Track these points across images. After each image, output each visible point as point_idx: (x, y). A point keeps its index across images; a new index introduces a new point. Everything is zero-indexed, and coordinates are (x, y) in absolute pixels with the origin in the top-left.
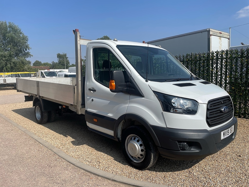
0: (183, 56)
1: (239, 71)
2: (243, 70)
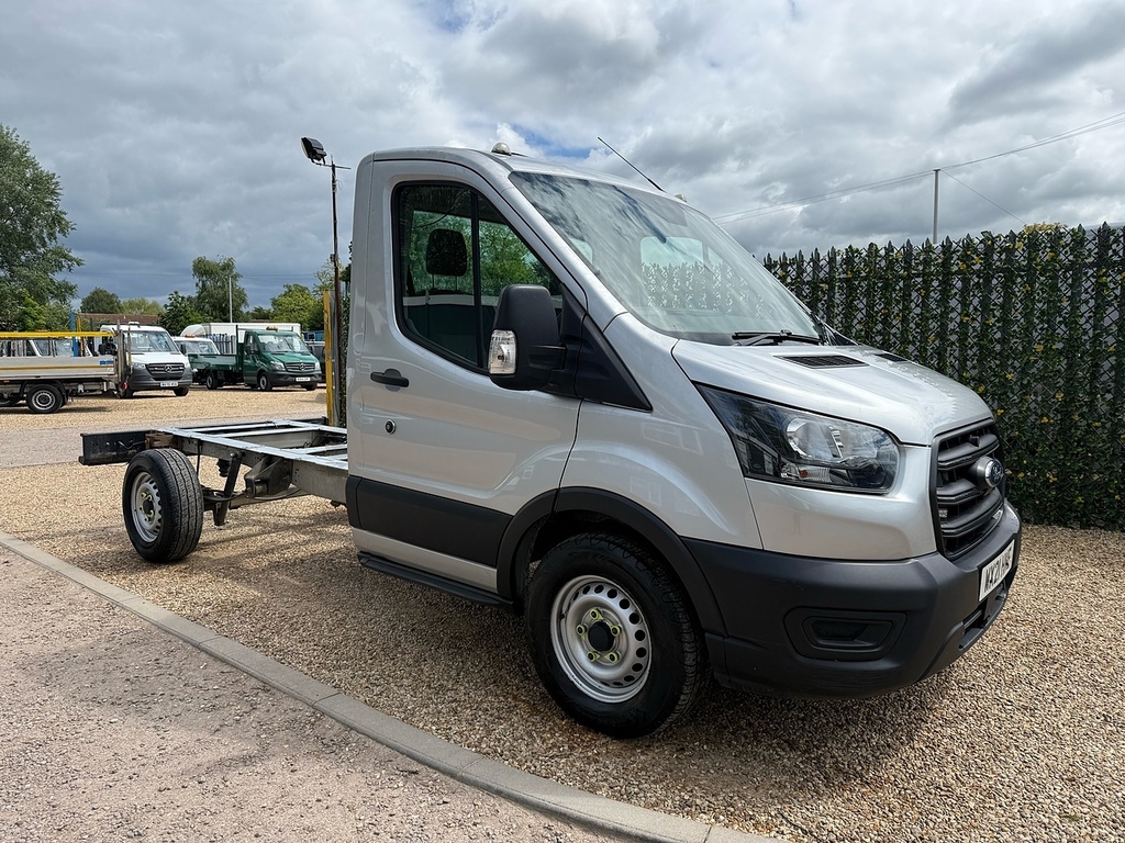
0: (832, 260)
1: (1088, 326)
2: (1107, 322)
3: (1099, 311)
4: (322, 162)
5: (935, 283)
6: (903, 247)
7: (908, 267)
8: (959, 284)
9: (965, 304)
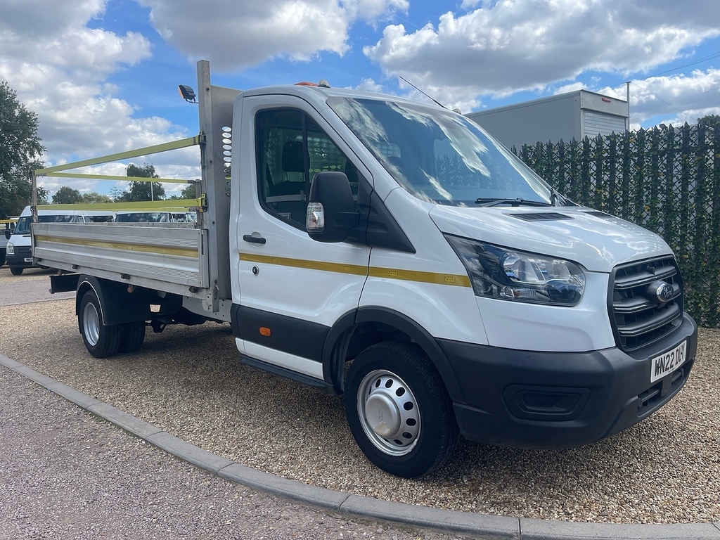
1: (677, 191)
3: (685, 181)
4: (193, 100)
5: (579, 167)
6: (558, 144)
7: (562, 156)
8: (595, 168)
9: (599, 179)
